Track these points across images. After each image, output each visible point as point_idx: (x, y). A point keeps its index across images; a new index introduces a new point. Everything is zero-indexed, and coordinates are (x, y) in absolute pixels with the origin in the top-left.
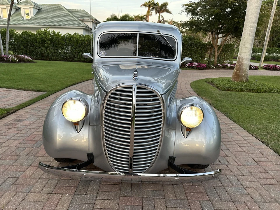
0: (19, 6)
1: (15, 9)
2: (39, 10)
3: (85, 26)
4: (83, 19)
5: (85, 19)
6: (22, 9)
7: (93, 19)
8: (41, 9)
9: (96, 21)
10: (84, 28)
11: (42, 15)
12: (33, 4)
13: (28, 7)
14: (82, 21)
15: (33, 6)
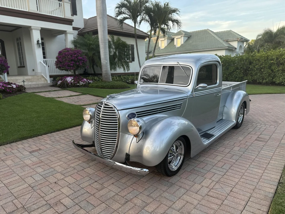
0: (173, 37)
1: (170, 39)
2: (189, 37)
3: (228, 46)
4: (228, 40)
5: (230, 39)
6: (175, 40)
7: (238, 38)
8: (191, 36)
9: (242, 40)
10: (227, 48)
11: (190, 41)
12: (184, 33)
13: (180, 37)
14: (227, 41)
15: (183, 35)
